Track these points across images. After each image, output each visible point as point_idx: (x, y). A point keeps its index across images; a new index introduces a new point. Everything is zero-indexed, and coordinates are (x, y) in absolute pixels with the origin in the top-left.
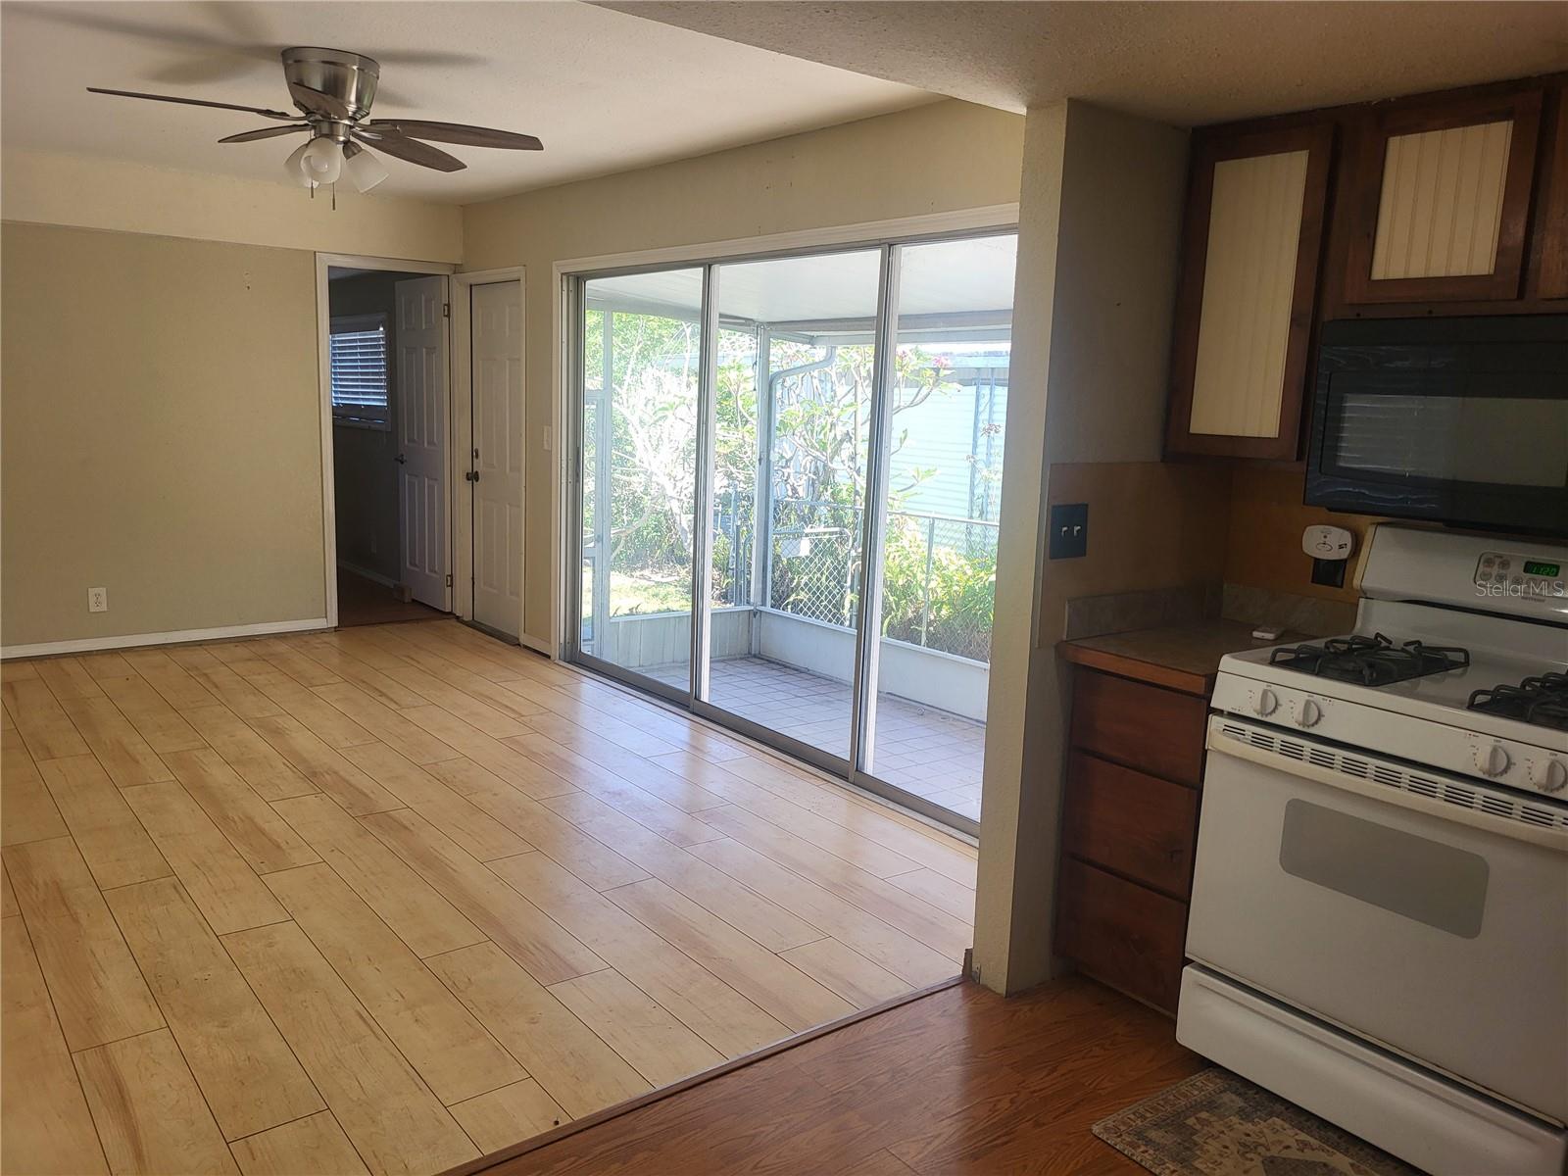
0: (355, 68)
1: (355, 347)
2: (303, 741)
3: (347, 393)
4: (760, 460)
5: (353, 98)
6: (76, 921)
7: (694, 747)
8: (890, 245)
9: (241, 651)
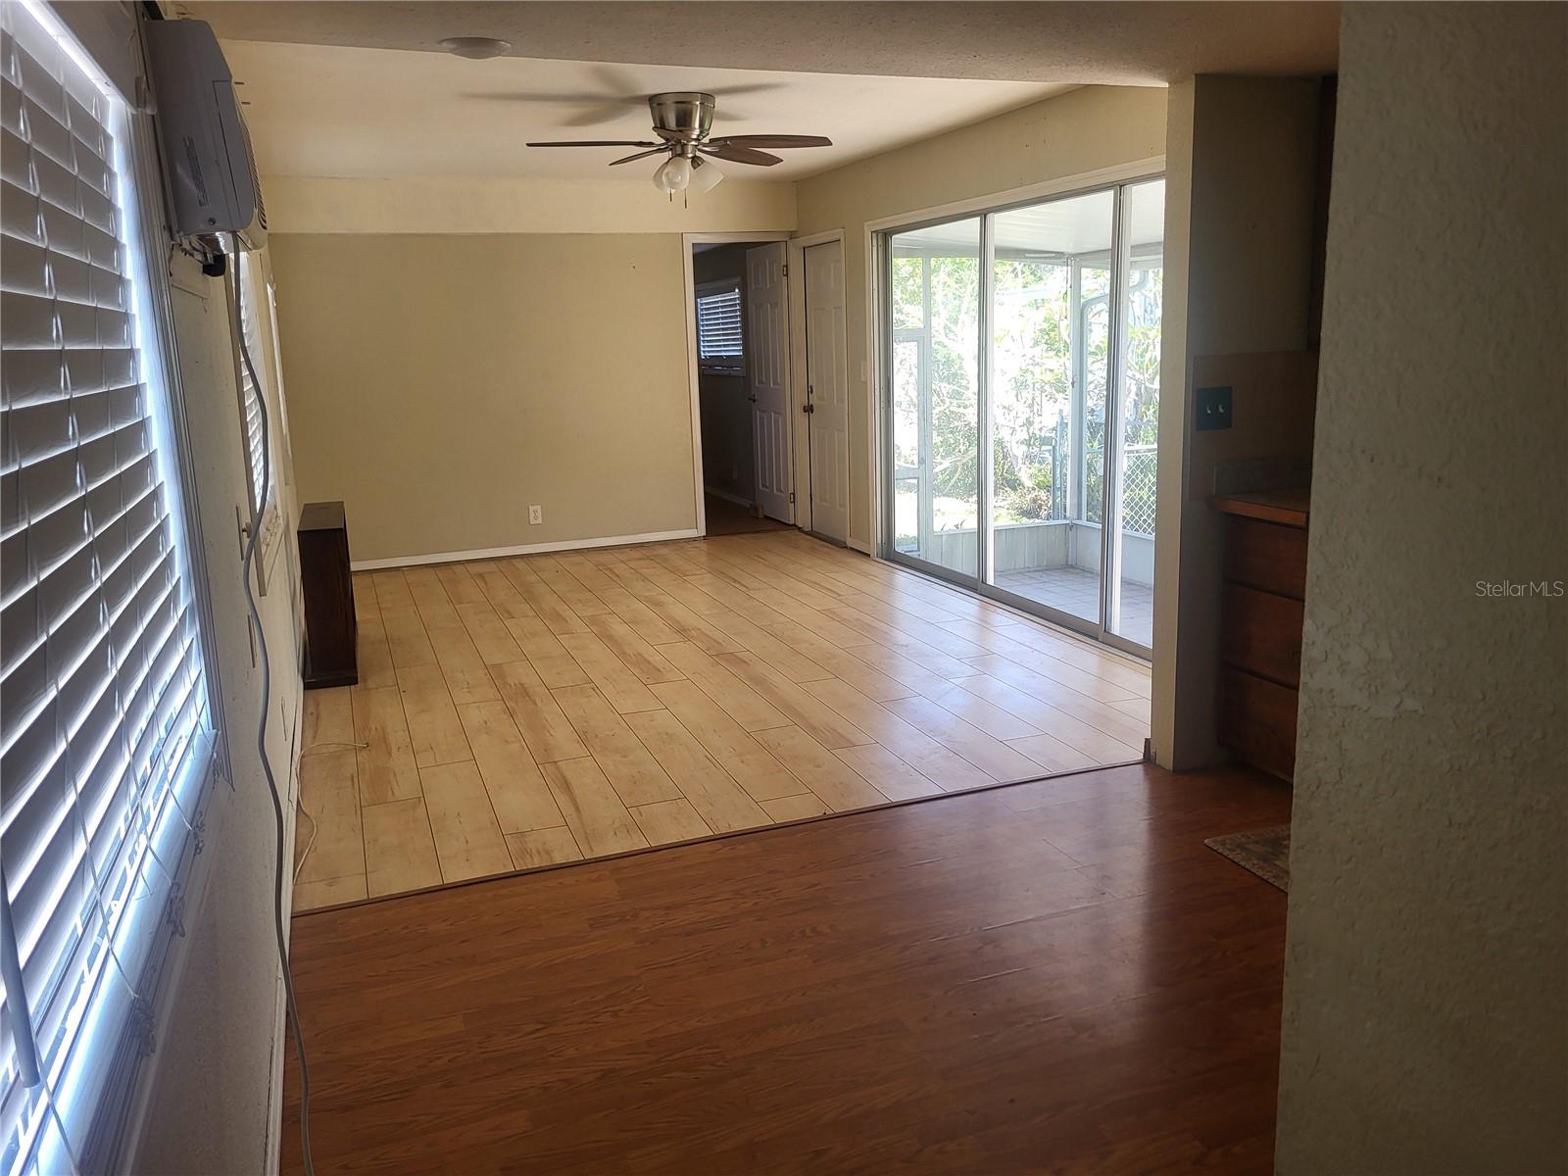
0: (698, 103)
1: (717, 308)
2: (678, 611)
3: (712, 346)
4: (1073, 384)
5: (697, 125)
6: (535, 703)
7: (982, 620)
8: (1121, 186)
9: (635, 554)
